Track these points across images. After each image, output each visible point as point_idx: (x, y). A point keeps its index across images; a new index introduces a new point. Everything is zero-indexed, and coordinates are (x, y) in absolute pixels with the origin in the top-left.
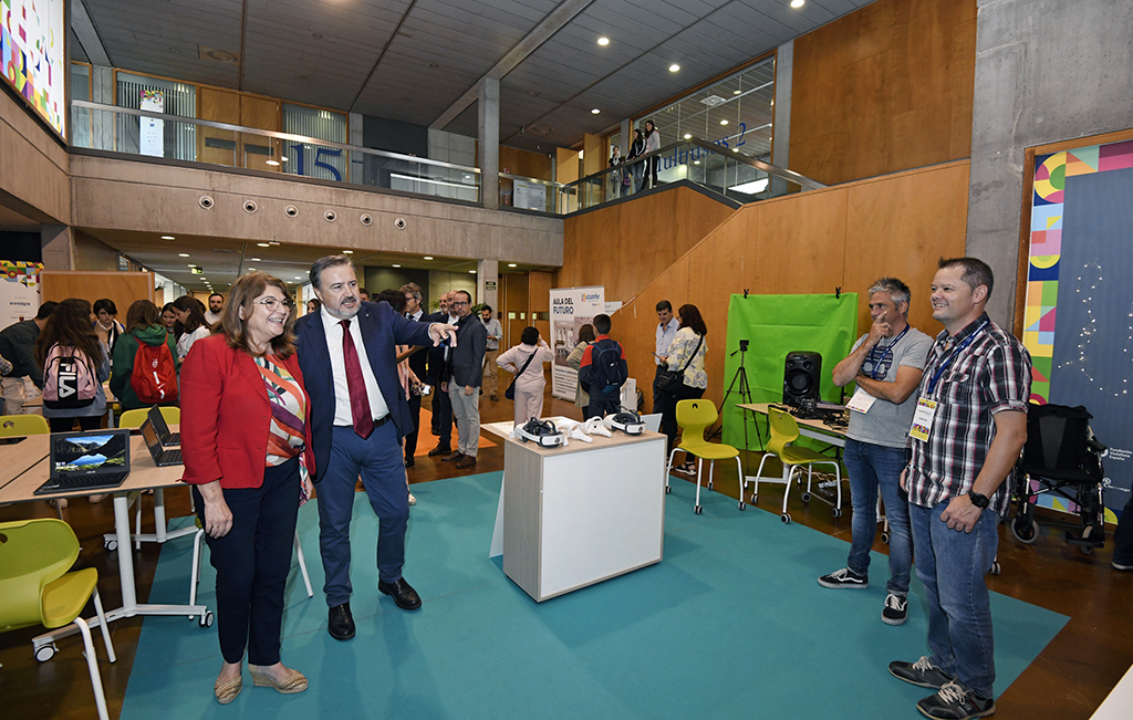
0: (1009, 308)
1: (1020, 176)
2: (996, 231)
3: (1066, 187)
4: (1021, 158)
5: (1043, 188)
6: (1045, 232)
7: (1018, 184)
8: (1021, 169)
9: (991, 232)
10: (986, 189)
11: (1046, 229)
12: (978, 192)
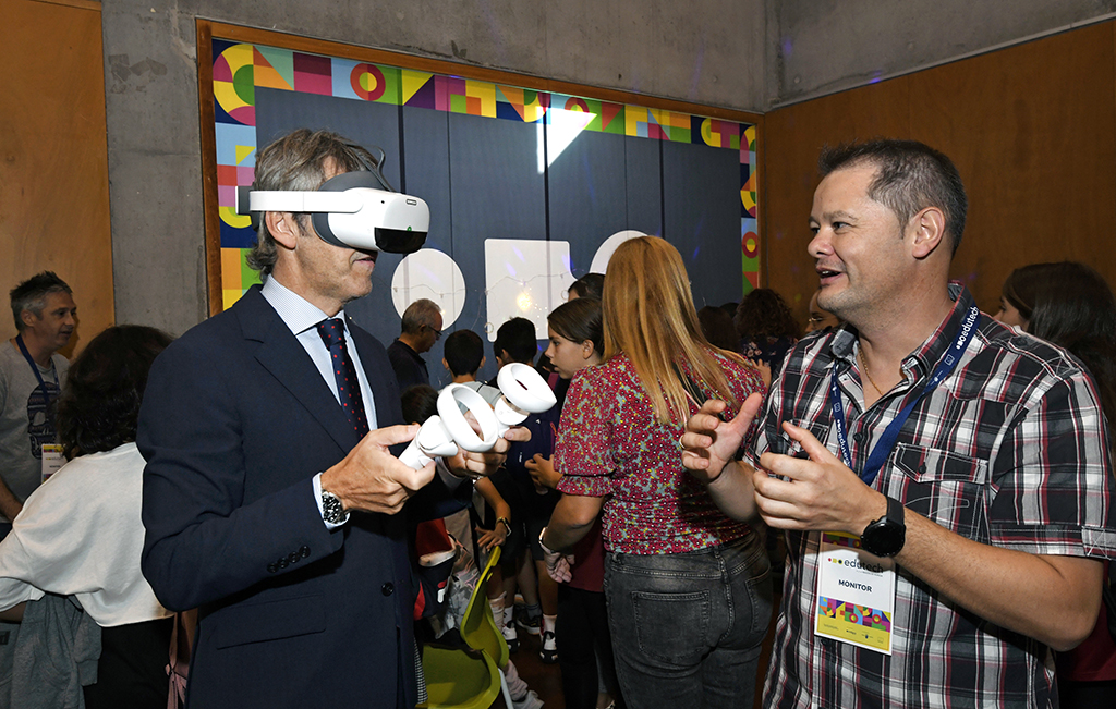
0: (199, 292)
1: (193, 66)
2: (163, 153)
3: (257, 103)
4: (192, 36)
5: (227, 96)
6: (235, 167)
7: (191, 77)
8: (193, 52)
9: (155, 153)
10: (137, 70)
11: (237, 164)
12: (122, 73)
